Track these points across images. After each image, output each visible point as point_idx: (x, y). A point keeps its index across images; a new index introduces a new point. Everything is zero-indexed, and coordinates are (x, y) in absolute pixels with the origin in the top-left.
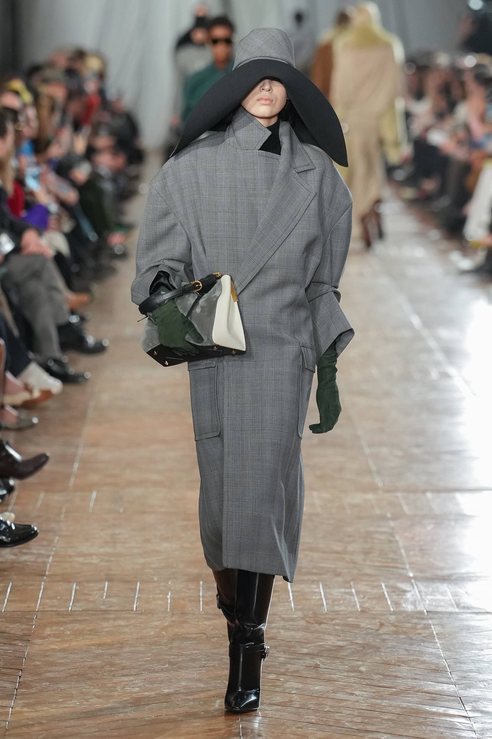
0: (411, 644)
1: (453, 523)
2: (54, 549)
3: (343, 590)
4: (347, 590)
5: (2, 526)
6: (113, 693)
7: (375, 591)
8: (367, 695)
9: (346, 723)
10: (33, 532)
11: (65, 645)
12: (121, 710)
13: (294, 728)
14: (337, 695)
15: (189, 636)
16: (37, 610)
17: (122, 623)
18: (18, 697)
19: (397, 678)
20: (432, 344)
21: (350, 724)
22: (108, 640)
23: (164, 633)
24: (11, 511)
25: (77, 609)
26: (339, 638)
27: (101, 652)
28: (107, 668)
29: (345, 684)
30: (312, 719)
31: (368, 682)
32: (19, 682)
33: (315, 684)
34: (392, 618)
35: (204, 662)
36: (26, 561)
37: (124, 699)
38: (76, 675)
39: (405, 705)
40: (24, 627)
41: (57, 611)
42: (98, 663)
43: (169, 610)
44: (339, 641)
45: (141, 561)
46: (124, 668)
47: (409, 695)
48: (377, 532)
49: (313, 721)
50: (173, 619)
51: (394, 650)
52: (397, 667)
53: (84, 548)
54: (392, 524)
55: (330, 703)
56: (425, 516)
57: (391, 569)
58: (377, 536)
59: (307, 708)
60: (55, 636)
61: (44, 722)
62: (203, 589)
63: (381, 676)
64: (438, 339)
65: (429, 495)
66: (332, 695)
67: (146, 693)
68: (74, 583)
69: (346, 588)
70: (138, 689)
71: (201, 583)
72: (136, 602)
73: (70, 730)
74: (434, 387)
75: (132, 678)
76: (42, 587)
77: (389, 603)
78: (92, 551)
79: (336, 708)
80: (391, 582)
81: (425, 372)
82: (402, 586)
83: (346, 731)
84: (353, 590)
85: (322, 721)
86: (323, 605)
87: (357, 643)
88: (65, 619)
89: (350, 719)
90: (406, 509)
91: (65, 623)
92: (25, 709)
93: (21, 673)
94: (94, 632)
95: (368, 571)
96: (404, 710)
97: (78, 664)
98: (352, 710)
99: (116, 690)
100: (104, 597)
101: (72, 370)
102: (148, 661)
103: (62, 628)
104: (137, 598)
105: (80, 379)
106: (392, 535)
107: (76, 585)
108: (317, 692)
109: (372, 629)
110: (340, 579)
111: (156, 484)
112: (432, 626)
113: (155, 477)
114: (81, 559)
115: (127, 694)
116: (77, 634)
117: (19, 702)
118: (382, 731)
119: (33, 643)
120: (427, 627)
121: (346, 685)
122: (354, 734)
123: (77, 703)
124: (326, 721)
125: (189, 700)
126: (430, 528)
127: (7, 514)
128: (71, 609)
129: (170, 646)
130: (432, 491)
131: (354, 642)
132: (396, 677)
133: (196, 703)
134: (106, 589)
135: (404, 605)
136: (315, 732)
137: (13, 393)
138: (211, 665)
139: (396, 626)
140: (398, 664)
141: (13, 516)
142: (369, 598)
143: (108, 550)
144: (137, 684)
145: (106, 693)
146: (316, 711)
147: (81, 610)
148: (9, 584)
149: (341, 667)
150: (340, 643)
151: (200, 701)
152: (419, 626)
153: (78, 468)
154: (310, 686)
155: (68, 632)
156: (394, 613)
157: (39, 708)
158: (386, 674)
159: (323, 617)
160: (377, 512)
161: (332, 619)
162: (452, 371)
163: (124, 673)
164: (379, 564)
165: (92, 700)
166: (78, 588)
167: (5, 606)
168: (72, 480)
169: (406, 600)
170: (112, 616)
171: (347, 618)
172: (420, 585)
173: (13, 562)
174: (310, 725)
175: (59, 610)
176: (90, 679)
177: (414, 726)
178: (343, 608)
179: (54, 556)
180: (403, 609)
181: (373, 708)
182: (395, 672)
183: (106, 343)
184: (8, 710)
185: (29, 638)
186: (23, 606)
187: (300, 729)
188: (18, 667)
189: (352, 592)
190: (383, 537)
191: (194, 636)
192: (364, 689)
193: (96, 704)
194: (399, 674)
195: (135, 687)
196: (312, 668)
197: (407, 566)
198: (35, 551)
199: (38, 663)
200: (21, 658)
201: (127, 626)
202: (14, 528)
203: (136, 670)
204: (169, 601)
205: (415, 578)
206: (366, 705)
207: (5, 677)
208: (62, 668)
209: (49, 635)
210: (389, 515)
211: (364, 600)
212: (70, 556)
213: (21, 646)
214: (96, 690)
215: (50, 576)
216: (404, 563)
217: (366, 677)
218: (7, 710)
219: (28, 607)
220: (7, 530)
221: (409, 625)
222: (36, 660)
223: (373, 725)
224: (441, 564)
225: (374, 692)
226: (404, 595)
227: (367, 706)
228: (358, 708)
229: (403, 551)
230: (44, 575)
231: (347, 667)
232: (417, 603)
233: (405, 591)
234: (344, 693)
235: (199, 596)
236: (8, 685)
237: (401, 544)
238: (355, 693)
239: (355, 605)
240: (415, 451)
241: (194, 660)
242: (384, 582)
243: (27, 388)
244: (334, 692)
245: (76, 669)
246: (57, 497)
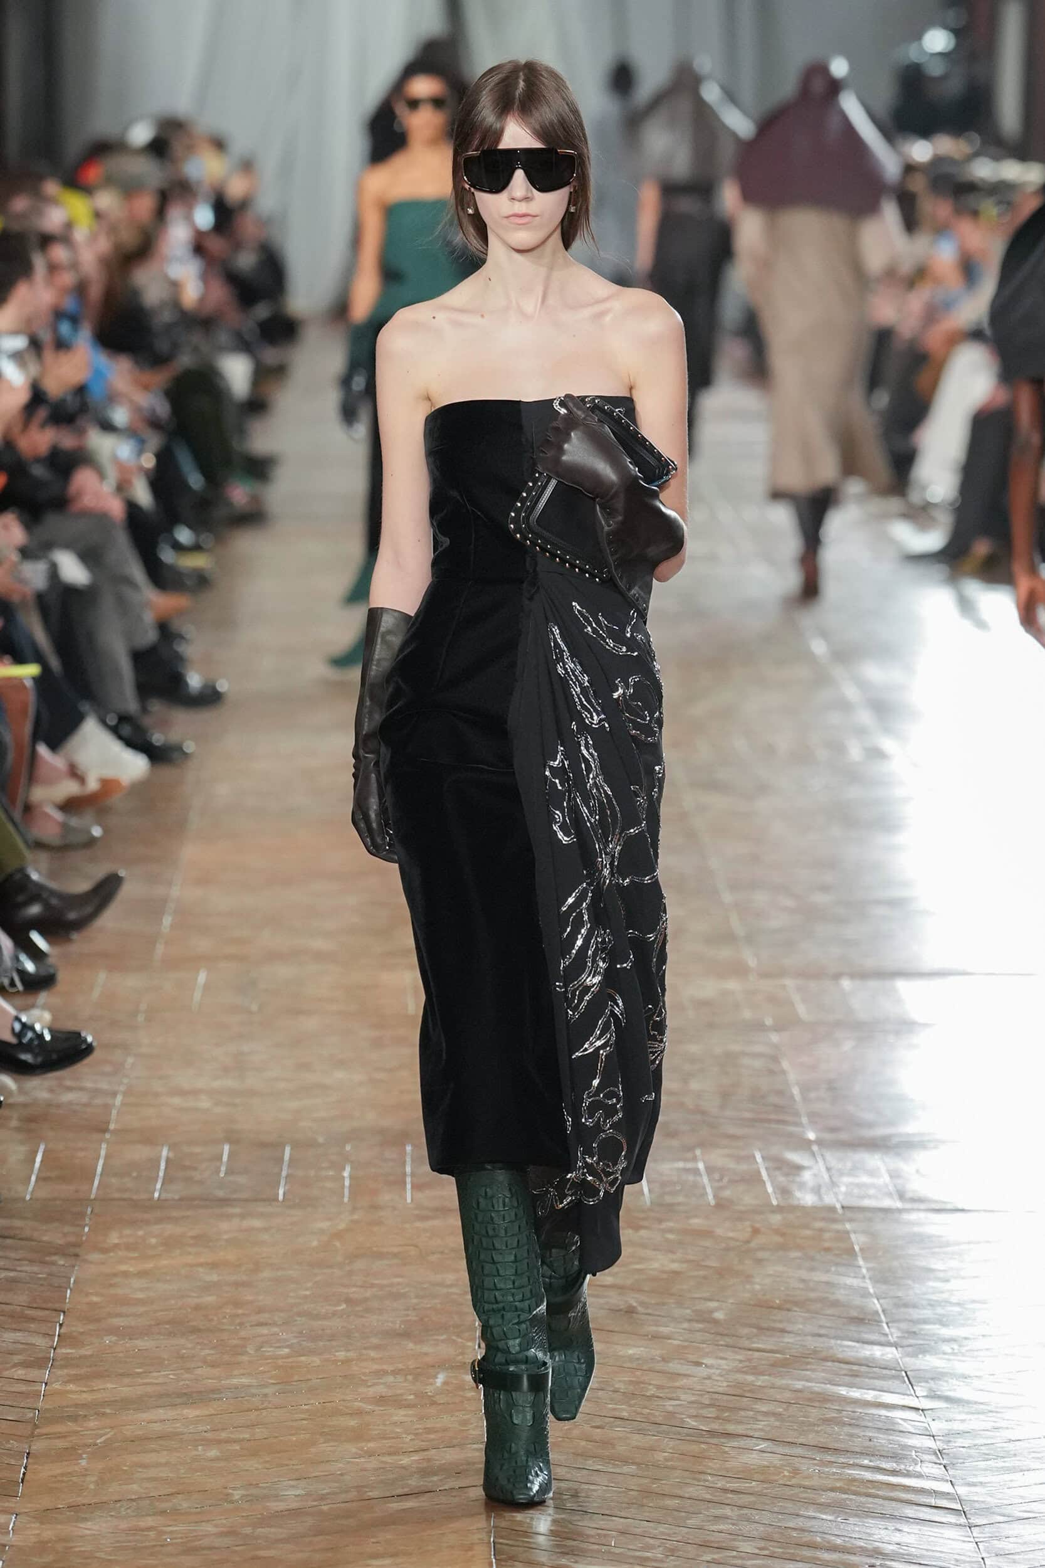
0: (812, 1269)
1: (891, 1039)
2: (125, 1081)
3: (681, 1165)
4: (689, 1165)
5: (26, 1034)
6: (240, 1358)
7: (744, 1167)
8: (728, 1366)
9: (688, 1420)
10: (84, 1047)
11: (149, 1265)
12: (254, 1391)
13: (587, 1427)
14: (671, 1365)
15: (385, 1250)
16: (93, 1197)
17: (257, 1223)
18: (58, 1363)
19: (786, 1334)
20: (851, 692)
21: (696, 1421)
22: (231, 1256)
23: (338, 1244)
24: (45, 1007)
25: (169, 1196)
26: (674, 1257)
27: (214, 1277)
28: (228, 1310)
29: (686, 1344)
30: (623, 1410)
31: (729, 1340)
32: (59, 1335)
33: (627, 1345)
34: (776, 1219)
35: (415, 1301)
36: (70, 1103)
37: (261, 1369)
38: (168, 1323)
39: (799, 1385)
40: (67, 1229)
41: (131, 1200)
42: (209, 1299)
43: (346, 1200)
44: (673, 1261)
45: (294, 1105)
46: (260, 1311)
47: (809, 1367)
48: (744, 1054)
49: (625, 1414)
50: (356, 1217)
51: (778, 1279)
52: (784, 1313)
53: (184, 1079)
54: (774, 1038)
55: (657, 1380)
56: (838, 1024)
57: (773, 1126)
58: (746, 1061)
59: (612, 1389)
60: (128, 1247)
61: (108, 1411)
62: (413, 1161)
63: (755, 1331)
64: (863, 685)
65: (846, 984)
66: (660, 1366)
67: (303, 1358)
68: (163, 1145)
69: (685, 1160)
70: (287, 1350)
71: (409, 1148)
72: (283, 1182)
73: (157, 1427)
74: (853, 776)
75: (276, 1329)
76: (103, 1153)
77: (770, 1189)
78: (200, 1083)
79: (667, 1390)
80: (774, 1150)
81: (839, 748)
82: (794, 1157)
83: (688, 1435)
84: (701, 1166)
85: (642, 1414)
86: (643, 1194)
87: (706, 1266)
88: (146, 1216)
89: (693, 1412)
90: (802, 1010)
91: (147, 1222)
92: (71, 1387)
93: (62, 1317)
94: (201, 1240)
95: (732, 1130)
96: (799, 1394)
97: (173, 1302)
98: (698, 1395)
99: (247, 1352)
100: (222, 1175)
101: (157, 738)
102: (306, 1297)
103: (140, 1233)
104: (286, 1177)
105: (175, 755)
106: (775, 1059)
107: (169, 1150)
108: (631, 1358)
109: (737, 1240)
110: (675, 1143)
111: (319, 956)
112: (853, 1236)
113: (319, 944)
114: (177, 1101)
115: (266, 1359)
116: (169, 1244)
117: (59, 1372)
118: (757, 1434)
119: (85, 1261)
120: (844, 1236)
121: (685, 1347)
122: (702, 1440)
123: (171, 1377)
124: (649, 1414)
125: (385, 1373)
126: (848, 1046)
127: (36, 1012)
128: (159, 1195)
129: (348, 1268)
130: (852, 976)
131: (704, 1264)
132: (783, 1331)
133: (400, 1378)
134: (225, 1158)
135: (798, 1194)
136: (629, 1435)
137: (50, 782)
138: (429, 1306)
139: (783, 1235)
140: (788, 1306)
141: (47, 1016)
142: (732, 1182)
143: (229, 1083)
144: (285, 1340)
145: (226, 1358)
146: (629, 1396)
147: (177, 1197)
148: (39, 1146)
149: (677, 1312)
150: (675, 1266)
151: (406, 1375)
152: (827, 1235)
153: (171, 926)
154: (619, 1348)
155: (153, 1241)
156: (779, 1209)
157: (98, 1384)
158: (765, 1325)
159: (642, 1215)
160: (747, 1014)
161: (660, 1221)
162: (888, 744)
163: (261, 1320)
164: (747, 1115)
165: (199, 1371)
166: (171, 1155)
167: (31, 1188)
168: (160, 949)
169: (802, 1186)
170: (237, 1210)
171: (688, 1218)
172: (828, 1155)
173: (49, 1105)
174: (619, 1422)
175: (135, 1197)
176: (195, 1330)
177: (818, 1425)
178: (680, 1199)
179: (125, 1094)
180: (795, 1203)
181: (740, 1392)
182: (781, 1321)
183: (223, 686)
184: (39, 1388)
185: (77, 1250)
186: (65, 1190)
187: (598, 1430)
188: (57, 1306)
189: (698, 1169)
190: (758, 1064)
191: (396, 1250)
192: (721, 1355)
193: (207, 1378)
194: (789, 1328)
195: (279, 1347)
196: (622, 1313)
197: (804, 1120)
198: (89, 1085)
199: (95, 1299)
200: (62, 1289)
201: (266, 1230)
202: (48, 1037)
203: (282, 1315)
204: (347, 1183)
205: (819, 1142)
206: (725, 1384)
207: (32, 1326)
208: (141, 1309)
209: (116, 1246)
210: (769, 1022)
211: (721, 1184)
212: (157, 1095)
213: (63, 1265)
214: (207, 1352)
215: (115, 1132)
216: (797, 1114)
217: (726, 1332)
218: (36, 1388)
219: (77, 1191)
220: (36, 1043)
221: (808, 1232)
222: (91, 1294)
223: (740, 1422)
224: (869, 1116)
225: (741, 1361)
226: (799, 1175)
227: (728, 1386)
228: (708, 1390)
229: (796, 1091)
230: (105, 1130)
231: (688, 1311)
232: (823, 1191)
233: (799, 1168)
234: (682, 1361)
235: (405, 1174)
236: (40, 1341)
237: (792, 1077)
238: (704, 1361)
239: (705, 1194)
240: (820, 898)
241: (397, 1296)
242: (760, 1150)
243: (75, 773)
244: (664, 1360)
245: (166, 1310)
246: (132, 982)
